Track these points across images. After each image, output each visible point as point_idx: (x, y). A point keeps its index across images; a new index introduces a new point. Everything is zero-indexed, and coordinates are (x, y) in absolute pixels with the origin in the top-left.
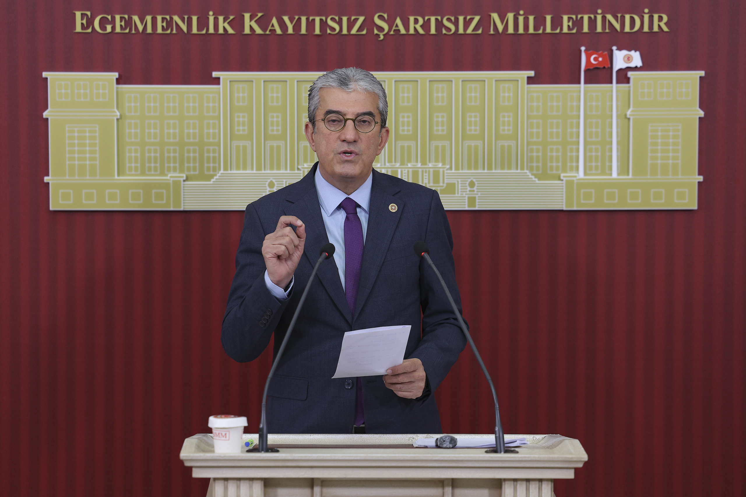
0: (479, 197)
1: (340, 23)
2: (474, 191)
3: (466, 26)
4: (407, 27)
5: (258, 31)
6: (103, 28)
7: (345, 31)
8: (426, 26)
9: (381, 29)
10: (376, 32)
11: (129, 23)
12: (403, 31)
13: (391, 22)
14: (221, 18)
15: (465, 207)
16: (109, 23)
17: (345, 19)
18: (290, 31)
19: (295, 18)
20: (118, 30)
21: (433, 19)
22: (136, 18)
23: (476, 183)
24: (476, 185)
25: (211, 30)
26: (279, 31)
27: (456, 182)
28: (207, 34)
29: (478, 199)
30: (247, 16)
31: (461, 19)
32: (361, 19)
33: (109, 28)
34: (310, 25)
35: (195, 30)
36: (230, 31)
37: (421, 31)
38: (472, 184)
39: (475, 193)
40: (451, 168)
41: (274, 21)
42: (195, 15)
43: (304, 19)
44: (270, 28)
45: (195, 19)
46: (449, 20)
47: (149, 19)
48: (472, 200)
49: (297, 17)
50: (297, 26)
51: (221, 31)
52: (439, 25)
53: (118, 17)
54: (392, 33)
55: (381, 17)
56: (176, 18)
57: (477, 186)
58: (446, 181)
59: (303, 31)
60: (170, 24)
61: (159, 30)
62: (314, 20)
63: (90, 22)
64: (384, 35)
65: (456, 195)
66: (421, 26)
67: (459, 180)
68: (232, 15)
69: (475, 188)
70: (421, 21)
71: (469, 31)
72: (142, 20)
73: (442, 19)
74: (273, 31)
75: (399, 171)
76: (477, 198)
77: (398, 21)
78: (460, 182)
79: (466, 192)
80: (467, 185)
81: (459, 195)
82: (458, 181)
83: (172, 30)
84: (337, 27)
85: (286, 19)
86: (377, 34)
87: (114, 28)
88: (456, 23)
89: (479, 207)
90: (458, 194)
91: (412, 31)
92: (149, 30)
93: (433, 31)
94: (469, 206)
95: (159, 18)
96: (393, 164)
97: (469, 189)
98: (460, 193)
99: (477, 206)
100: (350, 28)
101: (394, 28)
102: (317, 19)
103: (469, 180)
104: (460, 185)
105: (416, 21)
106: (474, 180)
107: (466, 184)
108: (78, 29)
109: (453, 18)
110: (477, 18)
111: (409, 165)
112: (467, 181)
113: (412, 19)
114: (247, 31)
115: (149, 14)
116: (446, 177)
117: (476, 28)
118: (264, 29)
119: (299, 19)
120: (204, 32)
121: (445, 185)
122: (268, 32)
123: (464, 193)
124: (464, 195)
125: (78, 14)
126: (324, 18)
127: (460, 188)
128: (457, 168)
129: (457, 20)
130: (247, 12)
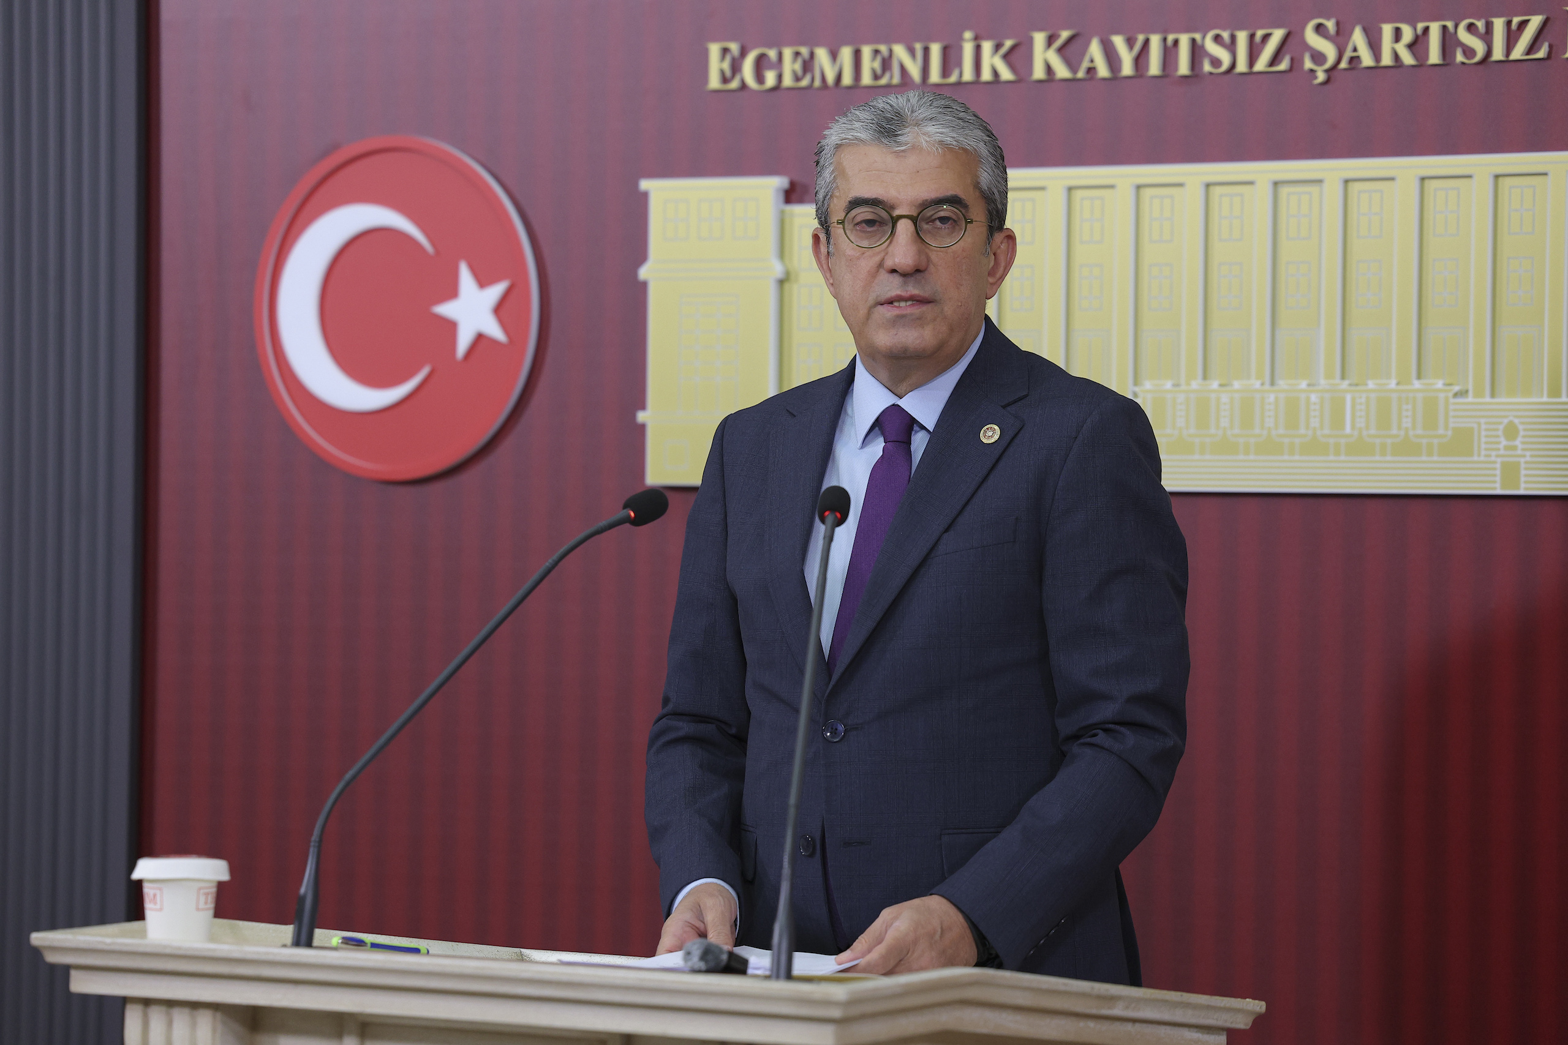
0: (1526, 462)
1: (1232, 47)
2: (1515, 448)
3: (1511, 40)
4: (1375, 47)
5: (1062, 71)
6: (760, 78)
7: (1242, 66)
8: (1418, 45)
9: (1318, 57)
10: (1308, 64)
11: (808, 65)
12: (1367, 60)
13: (1340, 38)
14: (987, 46)
15: (1495, 489)
16: (771, 67)
17: (1242, 37)
18: (1127, 69)
19: (1136, 39)
20: (788, 81)
21: (1435, 28)
22: (822, 55)
23: (1521, 427)
24: (1522, 433)
25: (968, 75)
26: (1103, 71)
27: (1475, 426)
28: (959, 84)
29: (1526, 469)
30: (1039, 38)
31: (1499, 24)
32: (1278, 35)
33: (770, 78)
34: (1169, 52)
35: (935, 77)
36: (1006, 74)
37: (1408, 59)
38: (1511, 432)
39: (1519, 452)
40: (1462, 393)
41: (1095, 49)
42: (934, 40)
43: (1155, 41)
44: (1085, 64)
45: (935, 49)
46: (1471, 28)
47: (846, 54)
48: (1510, 471)
49: (1141, 38)
50: (1141, 59)
51: (986, 75)
52: (1448, 41)
53: (788, 53)
54: (1343, 65)
55: (1319, 29)
56: (900, 51)
57: (1524, 437)
58: (1451, 425)
59: (1154, 67)
60: (886, 64)
61: (866, 79)
62: (1176, 42)
63: (736, 67)
64: (1327, 71)
65: (1476, 458)
66: (1411, 46)
67: (1483, 421)
68: (1008, 38)
69: (1518, 442)
70: (1408, 34)
71: (1517, 53)
72: (834, 55)
73: (1456, 26)
74: (1091, 70)
75: (1348, 397)
76: (1523, 466)
77: (1358, 37)
78: (1483, 427)
79: (1499, 449)
80: (1500, 433)
81: (1482, 458)
82: (1479, 424)
83: (891, 77)
84: (1225, 57)
85: (1118, 41)
86: (1312, 71)
87: (780, 77)
88: (1487, 36)
89: (1526, 489)
90: (1479, 455)
91: (1387, 60)
92: (847, 80)
93: (1434, 56)
94: (1503, 487)
95: (866, 51)
96: (1337, 381)
97: (1504, 442)
98: (1483, 453)
99: (1523, 485)
100: (1252, 59)
101: (1349, 53)
102: (1184, 40)
103: (1506, 421)
104: (1483, 433)
105: (1398, 35)
106: (1516, 421)
107: (1497, 430)
108: (714, 82)
109: (1480, 24)
110: (1536, 21)
111: (1371, 384)
112: (1500, 423)
113: (1387, 30)
114: (1039, 73)
115: (846, 44)
116: (1452, 414)
117: (1532, 48)
118: (1073, 66)
119: (1147, 42)
120: (953, 79)
121: (1450, 433)
122: (1081, 74)
123: (1494, 453)
124: (1493, 459)
125: (714, 49)
126: (1198, 36)
127: (1483, 440)
128: (1479, 393)
129: (1489, 26)
130: (1041, 30)
